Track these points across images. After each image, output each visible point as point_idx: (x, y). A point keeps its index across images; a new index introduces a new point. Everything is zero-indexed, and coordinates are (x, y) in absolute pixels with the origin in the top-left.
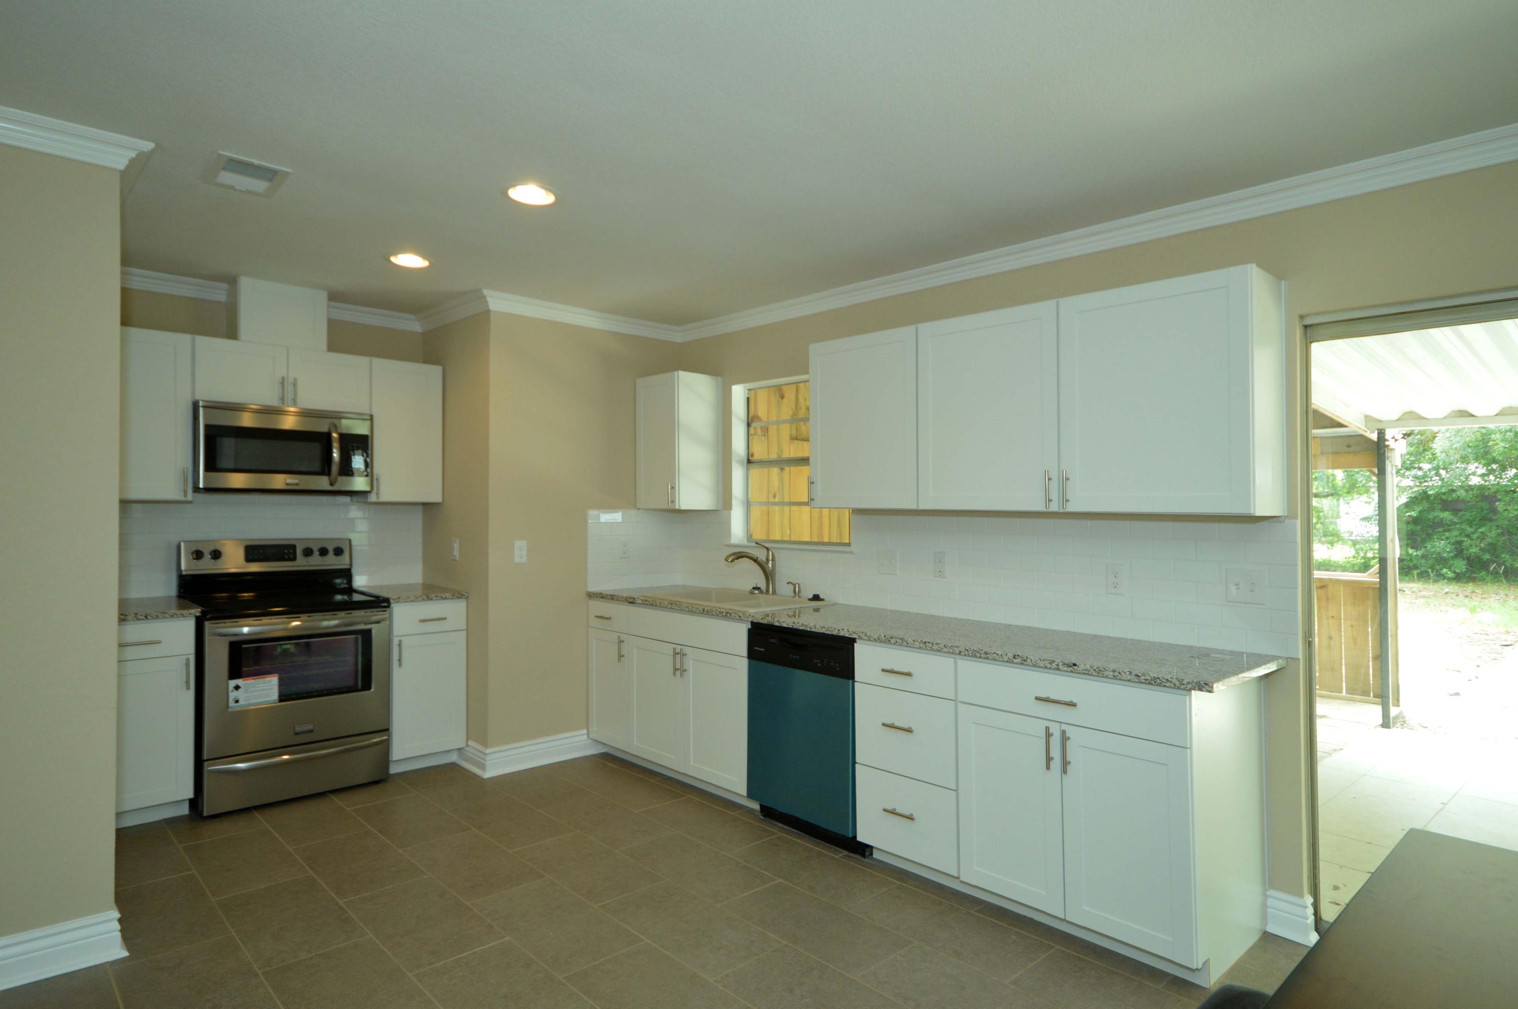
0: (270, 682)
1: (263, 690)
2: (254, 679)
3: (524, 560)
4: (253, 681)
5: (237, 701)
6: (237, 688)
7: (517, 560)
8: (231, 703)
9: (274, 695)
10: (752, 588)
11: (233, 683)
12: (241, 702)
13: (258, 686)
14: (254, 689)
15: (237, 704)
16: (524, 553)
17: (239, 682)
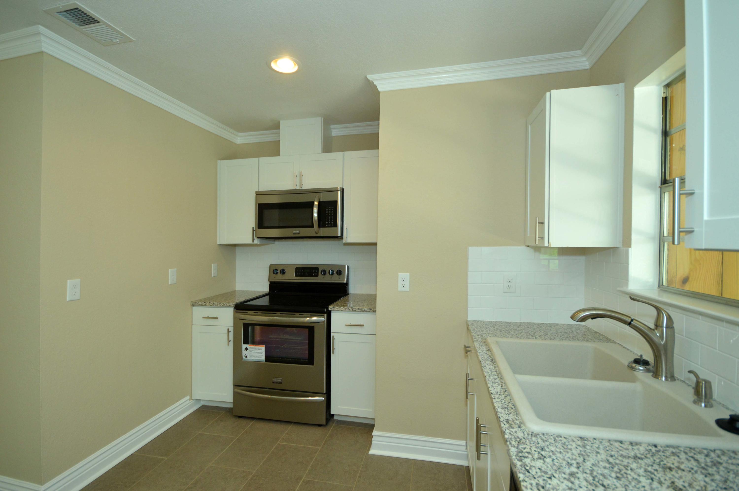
0: (261, 349)
1: (258, 353)
2: (254, 346)
3: (407, 288)
4: (253, 347)
5: (246, 357)
6: (246, 349)
7: (400, 288)
8: (244, 358)
9: (262, 357)
10: (633, 360)
11: (245, 346)
12: (248, 357)
13: (255, 350)
14: (254, 351)
15: (246, 358)
16: (407, 283)
17: (247, 346)
